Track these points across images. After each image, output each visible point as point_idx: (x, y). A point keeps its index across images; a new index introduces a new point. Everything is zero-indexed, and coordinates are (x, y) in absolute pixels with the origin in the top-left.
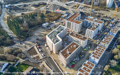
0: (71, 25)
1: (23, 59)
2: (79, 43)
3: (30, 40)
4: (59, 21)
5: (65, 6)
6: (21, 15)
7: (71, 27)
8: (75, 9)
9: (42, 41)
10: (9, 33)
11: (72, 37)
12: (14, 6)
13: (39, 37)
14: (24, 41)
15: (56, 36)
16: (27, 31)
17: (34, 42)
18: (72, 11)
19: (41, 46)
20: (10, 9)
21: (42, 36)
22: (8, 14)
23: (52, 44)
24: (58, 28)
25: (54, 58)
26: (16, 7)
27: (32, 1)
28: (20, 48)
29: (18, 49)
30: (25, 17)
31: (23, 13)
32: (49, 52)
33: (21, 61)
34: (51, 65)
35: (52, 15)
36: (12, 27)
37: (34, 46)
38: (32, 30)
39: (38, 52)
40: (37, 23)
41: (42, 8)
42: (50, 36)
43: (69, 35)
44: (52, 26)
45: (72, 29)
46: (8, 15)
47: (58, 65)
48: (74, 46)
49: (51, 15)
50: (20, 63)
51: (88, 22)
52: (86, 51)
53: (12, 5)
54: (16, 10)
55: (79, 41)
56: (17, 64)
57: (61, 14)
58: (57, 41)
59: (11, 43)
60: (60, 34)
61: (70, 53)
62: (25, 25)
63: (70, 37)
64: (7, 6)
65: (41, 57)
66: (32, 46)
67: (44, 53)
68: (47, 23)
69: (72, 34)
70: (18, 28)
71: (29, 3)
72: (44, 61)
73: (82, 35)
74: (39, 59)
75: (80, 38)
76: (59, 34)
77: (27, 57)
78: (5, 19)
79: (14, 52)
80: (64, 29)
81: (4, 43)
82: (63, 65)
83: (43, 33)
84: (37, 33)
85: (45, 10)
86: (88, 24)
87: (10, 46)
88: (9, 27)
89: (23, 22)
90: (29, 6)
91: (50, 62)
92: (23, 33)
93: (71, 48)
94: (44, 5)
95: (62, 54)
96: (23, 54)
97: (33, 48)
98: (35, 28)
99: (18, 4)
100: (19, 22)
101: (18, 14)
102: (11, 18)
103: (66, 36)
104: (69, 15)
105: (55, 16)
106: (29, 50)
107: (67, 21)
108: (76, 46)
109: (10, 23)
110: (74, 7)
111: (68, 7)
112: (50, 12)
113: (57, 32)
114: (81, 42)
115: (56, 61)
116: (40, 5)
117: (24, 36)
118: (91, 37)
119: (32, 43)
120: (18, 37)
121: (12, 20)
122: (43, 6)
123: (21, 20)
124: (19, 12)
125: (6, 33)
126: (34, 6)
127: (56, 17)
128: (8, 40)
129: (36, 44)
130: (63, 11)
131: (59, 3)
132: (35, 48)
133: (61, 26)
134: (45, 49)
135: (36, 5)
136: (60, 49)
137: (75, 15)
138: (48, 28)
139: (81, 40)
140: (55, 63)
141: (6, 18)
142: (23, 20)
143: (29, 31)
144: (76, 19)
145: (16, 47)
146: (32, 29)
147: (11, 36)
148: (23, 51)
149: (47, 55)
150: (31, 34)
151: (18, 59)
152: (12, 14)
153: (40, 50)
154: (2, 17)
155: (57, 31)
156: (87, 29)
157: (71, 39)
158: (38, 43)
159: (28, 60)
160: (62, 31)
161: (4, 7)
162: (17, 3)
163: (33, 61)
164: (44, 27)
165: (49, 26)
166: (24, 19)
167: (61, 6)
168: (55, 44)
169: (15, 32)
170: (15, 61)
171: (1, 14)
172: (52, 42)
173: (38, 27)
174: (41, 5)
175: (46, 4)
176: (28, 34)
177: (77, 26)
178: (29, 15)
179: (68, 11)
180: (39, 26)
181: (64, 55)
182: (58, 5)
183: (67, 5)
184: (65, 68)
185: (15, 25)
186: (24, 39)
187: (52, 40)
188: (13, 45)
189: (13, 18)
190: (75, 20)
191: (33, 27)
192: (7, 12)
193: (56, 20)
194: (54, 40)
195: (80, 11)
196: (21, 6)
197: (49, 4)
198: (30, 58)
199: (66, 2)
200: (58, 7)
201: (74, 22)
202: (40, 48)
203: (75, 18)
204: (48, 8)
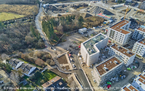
0: (115, 35)
1: (52, 66)
2: (121, 59)
3: (62, 46)
4: (100, 28)
5: (111, 10)
6: (57, 16)
7: (115, 36)
8: (124, 14)
9: (76, 49)
10: (42, 35)
11: (114, 50)
12: (51, 6)
13: (73, 44)
14: (56, 46)
15: (92, 46)
16: (60, 35)
17: (66, 49)
18: (120, 16)
19: (74, 54)
20: (48, 8)
21: (76, 43)
22: (45, 14)
23: (87, 55)
24: (97, 36)
25: (86, 72)
26: (54, 7)
27: (72, 1)
28: (50, 53)
29: (48, 54)
30: (61, 19)
31: (60, 14)
32: (82, 64)
33: (49, 68)
34: (82, 80)
35: (93, 19)
36: (46, 29)
37: (66, 54)
38: (67, 35)
39: (69, 61)
40: (73, 27)
41: (82, 10)
42: (86, 45)
43: (110, 47)
44: (90, 33)
45: (115, 40)
46: (44, 16)
47: (90, 81)
48: (115, 62)
49: (91, 19)
50: (47, 70)
51: (140, 33)
52: (129, 72)
53: (50, 5)
54: (53, 11)
55: (122, 56)
56: (44, 70)
57: (103, 19)
58: (93, 52)
59: (42, 46)
60: (99, 43)
61: (107, 70)
62: (60, 28)
63: (111, 49)
64: (44, 5)
65: (71, 68)
66: (64, 53)
67: (75, 64)
68: (85, 29)
69: (114, 46)
70: (51, 30)
71: (68, 4)
72: (74, 73)
73: (127, 49)
74: (69, 70)
75: (124, 52)
76: (97, 43)
77: (55, 65)
78: (40, 19)
79: (43, 56)
80: (105, 38)
81: (36, 45)
82: (96, 82)
83: (78, 40)
84: (71, 39)
85: (85, 13)
86: (138, 36)
87: (40, 49)
88: (43, 28)
89: (58, 25)
90: (68, 6)
91: (81, 76)
92: (56, 37)
93: (110, 63)
94: (85, 6)
95: (97, 68)
96: (52, 61)
97: (64, 55)
98: (70, 33)
99: (56, 4)
100: (54, 24)
101: (55, 15)
102: (47, 18)
103: (106, 47)
104: (114, 21)
105: (95, 21)
106: (59, 57)
107: (111, 29)
108: (117, 62)
109: (45, 24)
110: (123, 12)
111: (114, 11)
112: (91, 16)
113: (95, 41)
114: (124, 58)
115: (88, 76)
116: (80, 6)
117: (56, 40)
118: (141, 54)
119: (64, 49)
120: (50, 40)
121: (47, 21)
122: (84, 8)
123: (56, 22)
124: (56, 13)
125: (39, 34)
126: (73, 7)
127: (97, 23)
128: (40, 43)
129: (68, 51)
130: (107, 15)
131: (104, 6)
132: (67, 55)
133: (102, 34)
134: (77, 60)
135: (76, 6)
136: (96, 63)
137: (122, 22)
138: (85, 34)
139: (125, 56)
140: (87, 78)
141: (42, 18)
142: (58, 22)
143: (63, 35)
144: (123, 28)
145: (47, 51)
146: (67, 33)
147: (43, 39)
148: (53, 57)
149: (79, 67)
150: (64, 39)
151: (46, 66)
152: (48, 14)
153: (71, 59)
154: (38, 17)
155: (95, 39)
156: (137, 43)
157: (112, 52)
158: (70, 50)
159: (56, 69)
160: (102, 40)
161: (42, 6)
162: (55, 2)
163: (61, 70)
164: (81, 33)
165: (87, 32)
166: (60, 21)
167: (105, 10)
168: (91, 55)
169: (48, 35)
170: (43, 66)
171: (38, 14)
172: (87, 52)
173: (73, 32)
174: (82, 6)
175: (87, 5)
176: (61, 39)
177: (122, 36)
178: (66, 17)
179: (113, 16)
180: (75, 31)
181: (100, 70)
182: (101, 8)
183: (114, 8)
184: (97, 86)
185: (50, 27)
186: (56, 44)
187: (88, 49)
188: (43, 49)
189: (49, 19)
190: (121, 28)
191: (68, 32)
192: (44, 11)
193: (96, 26)
194: (90, 50)
195: (130, 17)
196: (59, 7)
197: (92, 6)
198: (59, 66)
199: (113, 4)
200: (101, 10)
201: (119, 31)
202: (71, 56)
203: (122, 25)
204: (89, 10)
